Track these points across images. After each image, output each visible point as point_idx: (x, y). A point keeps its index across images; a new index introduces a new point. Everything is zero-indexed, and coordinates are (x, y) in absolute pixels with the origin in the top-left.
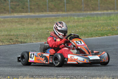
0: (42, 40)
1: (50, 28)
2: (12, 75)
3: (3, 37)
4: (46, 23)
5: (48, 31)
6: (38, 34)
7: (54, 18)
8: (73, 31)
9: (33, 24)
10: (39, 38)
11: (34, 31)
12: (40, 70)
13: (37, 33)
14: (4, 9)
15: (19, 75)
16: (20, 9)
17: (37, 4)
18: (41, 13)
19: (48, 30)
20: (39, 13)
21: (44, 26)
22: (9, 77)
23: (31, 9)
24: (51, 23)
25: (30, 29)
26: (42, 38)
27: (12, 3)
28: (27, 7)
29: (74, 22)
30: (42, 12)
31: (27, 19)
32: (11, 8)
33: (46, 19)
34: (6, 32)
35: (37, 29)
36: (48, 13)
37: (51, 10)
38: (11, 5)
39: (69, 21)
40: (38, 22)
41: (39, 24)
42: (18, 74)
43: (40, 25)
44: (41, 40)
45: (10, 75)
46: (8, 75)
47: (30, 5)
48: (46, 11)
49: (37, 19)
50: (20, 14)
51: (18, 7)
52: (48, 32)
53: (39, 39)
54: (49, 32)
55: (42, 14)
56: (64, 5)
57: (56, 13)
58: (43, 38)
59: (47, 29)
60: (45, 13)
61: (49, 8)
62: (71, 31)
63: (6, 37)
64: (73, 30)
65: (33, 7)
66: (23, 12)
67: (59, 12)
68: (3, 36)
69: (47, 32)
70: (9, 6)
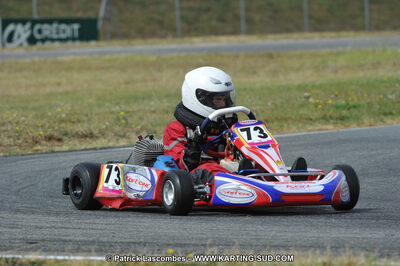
0: (285, 125)
1: (314, 87)
2: (181, 245)
3: (154, 115)
4: (299, 69)
5: (306, 94)
6: (273, 107)
7: (328, 50)
8: (390, 97)
9: (255, 73)
10: (277, 119)
11: (260, 99)
12: (276, 228)
13: (269, 104)
14: (161, 23)
15: (205, 245)
16: (214, 23)
17: (271, 4)
18: (284, 35)
19: (306, 91)
20: (278, 36)
21: (295, 79)
22: (170, 251)
23: (249, 21)
24: (316, 68)
25: (245, 89)
26: (286, 120)
27: (185, 4)
28: (237, 17)
29: (394, 65)
30: (288, 31)
31: (237, 56)
32: (183, 19)
33: (300, 57)
34: (165, 100)
35: (268, 88)
36: (308, 35)
37: (319, 25)
38: (182, 9)
39: (379, 63)
40: (272, 66)
41: (275, 73)
42: (204, 243)
43: (281, 77)
44: (282, 126)
45: (176, 245)
46: (169, 245)
47: (247, 10)
48: (299, 28)
49: (271, 56)
50: (213, 38)
51: (205, 17)
52: (308, 98)
53: (276, 123)
54: (311, 100)
55: (287, 38)
56: (363, 9)
57: (333, 34)
58: (290, 118)
59: (302, 88)
60: (295, 35)
61: (310, 17)
62: (385, 96)
63: (165, 116)
64: (392, 94)
65: (257, 18)
66: (224, 33)
67: (344, 34)
68: (154, 112)
69: (304, 100)
70: (177, 13)
